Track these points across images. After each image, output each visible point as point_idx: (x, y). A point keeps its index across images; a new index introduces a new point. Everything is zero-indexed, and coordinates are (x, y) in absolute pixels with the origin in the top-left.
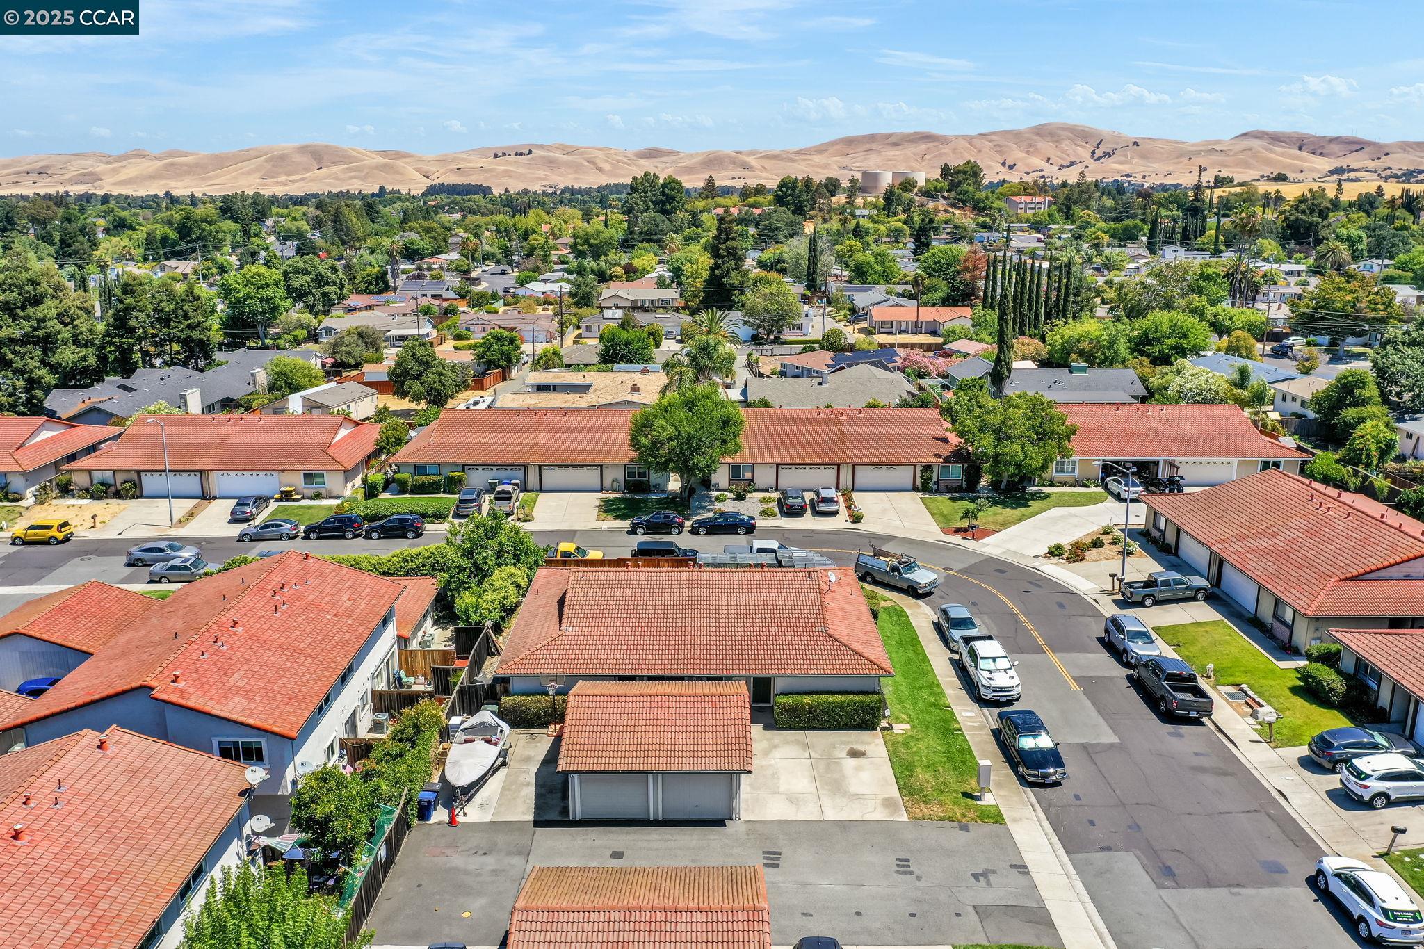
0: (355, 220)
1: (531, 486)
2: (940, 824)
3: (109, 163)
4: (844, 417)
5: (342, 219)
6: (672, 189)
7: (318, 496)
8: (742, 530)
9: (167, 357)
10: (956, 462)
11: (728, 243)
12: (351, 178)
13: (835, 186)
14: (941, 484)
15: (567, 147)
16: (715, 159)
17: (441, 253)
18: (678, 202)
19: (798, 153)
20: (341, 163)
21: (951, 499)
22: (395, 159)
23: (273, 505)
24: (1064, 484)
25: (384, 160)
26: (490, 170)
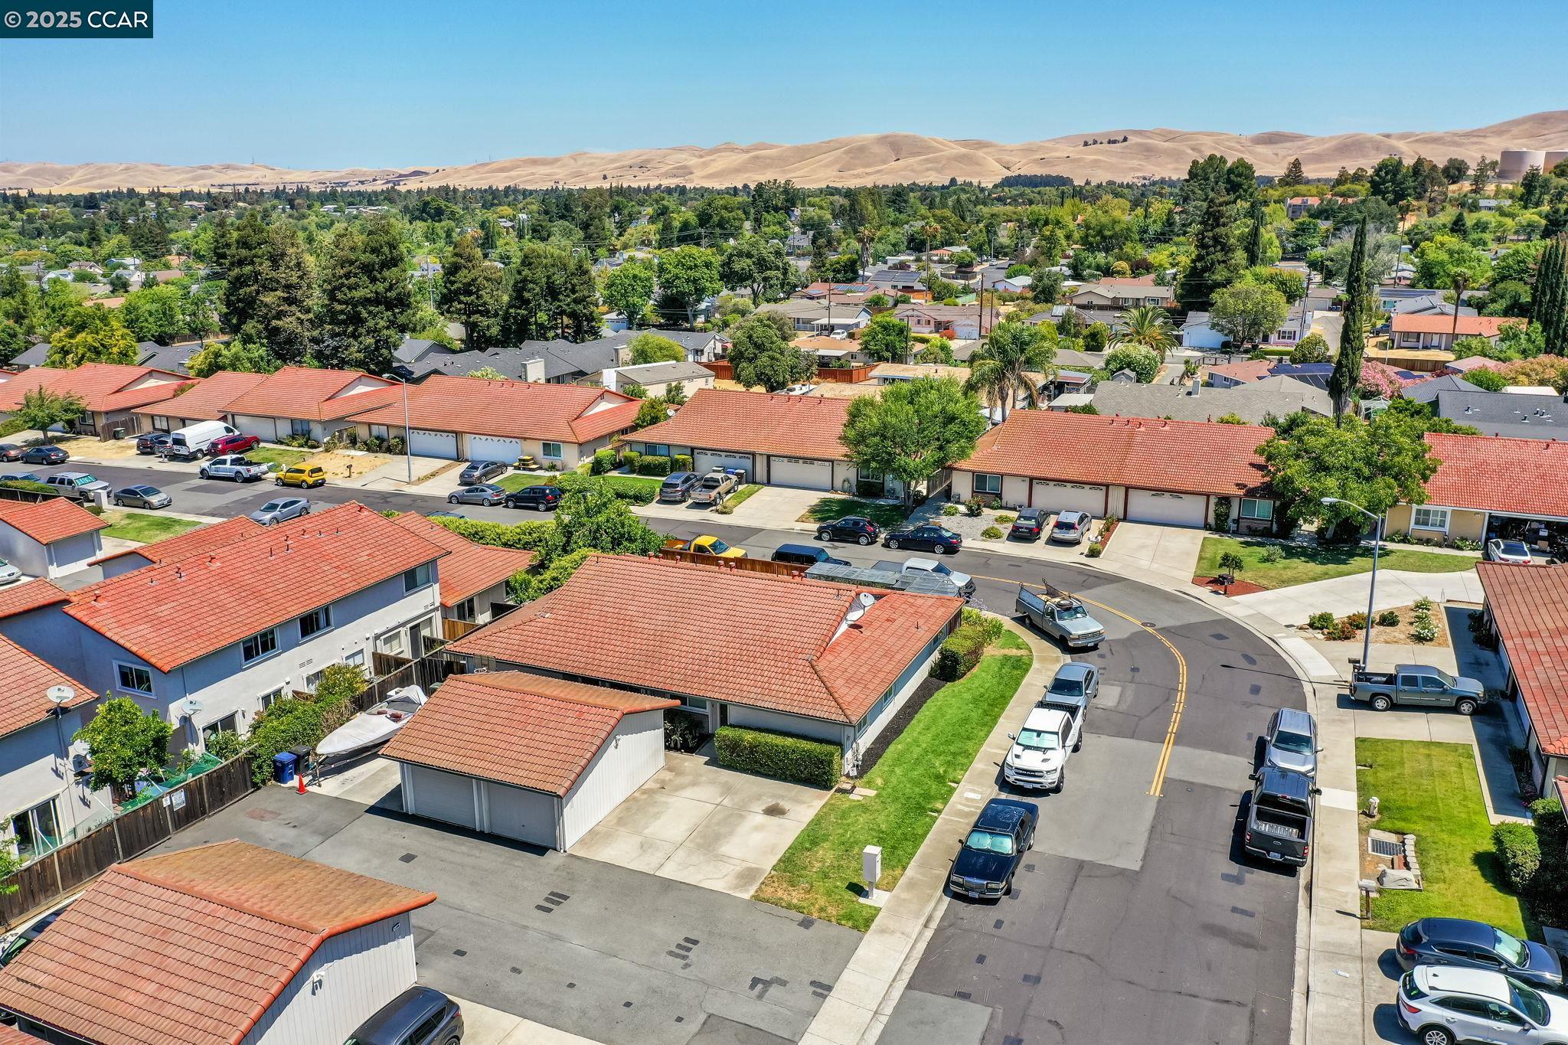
0: (870, 208)
1: (758, 478)
2: (785, 912)
3: (701, 157)
4: (1142, 429)
5: (857, 207)
6: (1240, 175)
7: (553, 468)
8: (939, 549)
9: (559, 331)
10: (1262, 497)
11: (1217, 230)
12: (928, 170)
13: (1459, 170)
14: (1243, 524)
15: (1170, 132)
16: (1353, 144)
17: (951, 244)
18: (1245, 191)
19: (1468, 135)
20: (919, 154)
21: (1241, 543)
22: (976, 149)
23: (510, 471)
24: (1428, 542)
25: (964, 150)
26: (1078, 160)
